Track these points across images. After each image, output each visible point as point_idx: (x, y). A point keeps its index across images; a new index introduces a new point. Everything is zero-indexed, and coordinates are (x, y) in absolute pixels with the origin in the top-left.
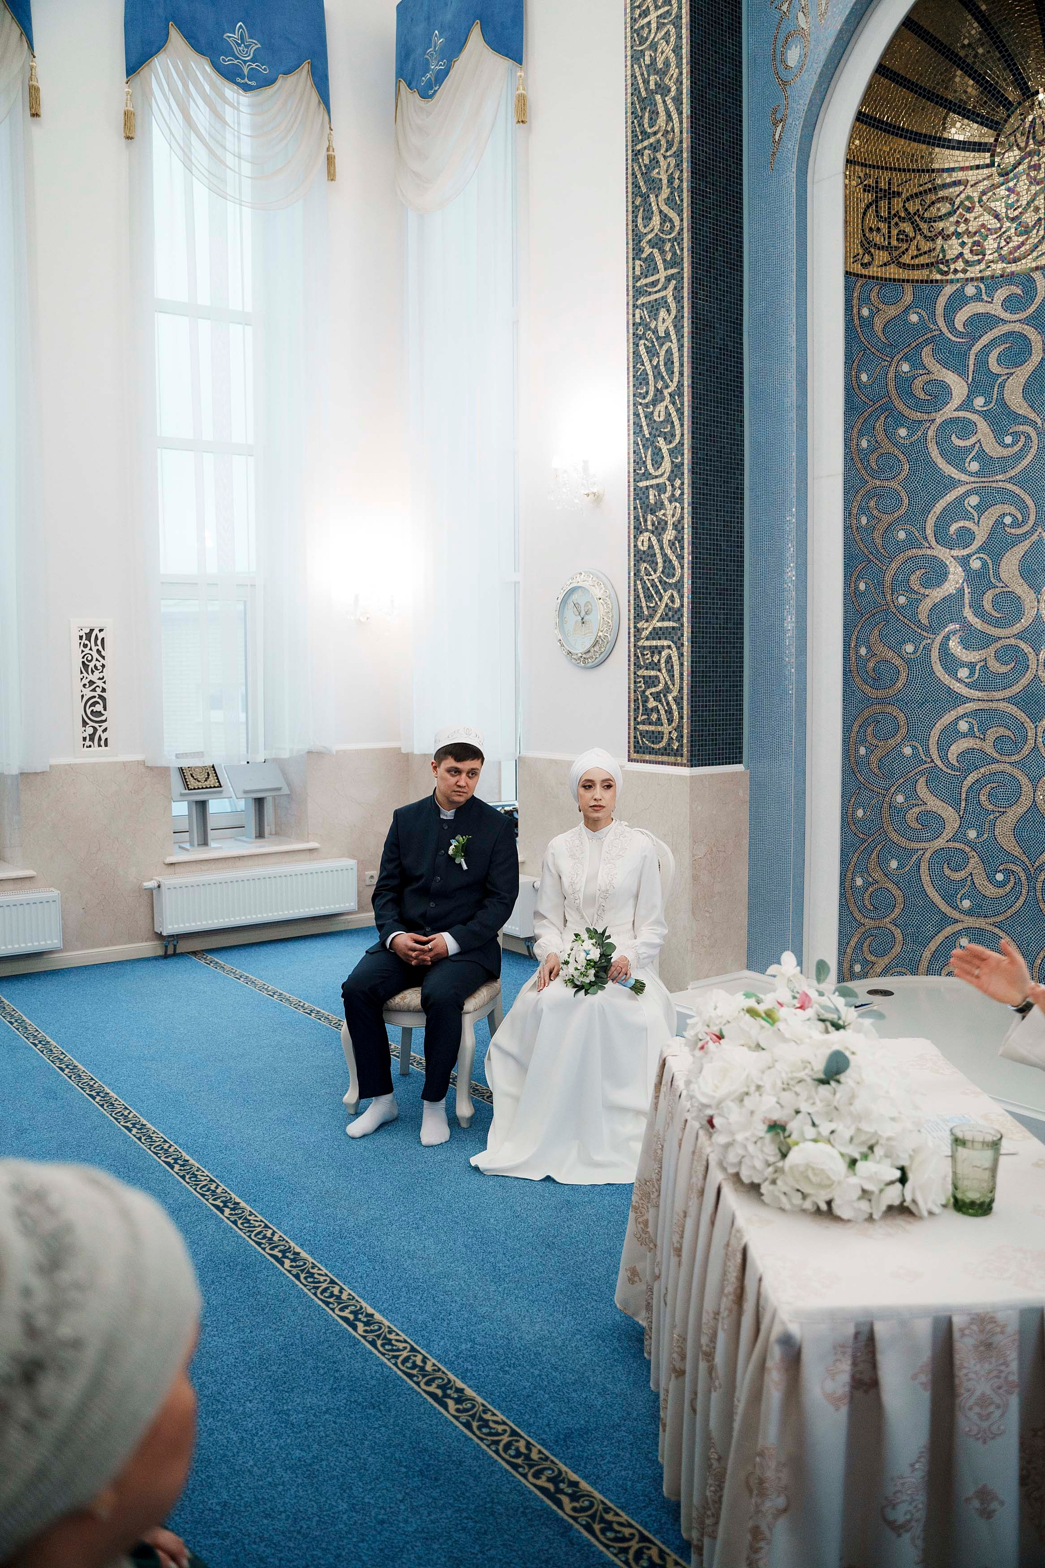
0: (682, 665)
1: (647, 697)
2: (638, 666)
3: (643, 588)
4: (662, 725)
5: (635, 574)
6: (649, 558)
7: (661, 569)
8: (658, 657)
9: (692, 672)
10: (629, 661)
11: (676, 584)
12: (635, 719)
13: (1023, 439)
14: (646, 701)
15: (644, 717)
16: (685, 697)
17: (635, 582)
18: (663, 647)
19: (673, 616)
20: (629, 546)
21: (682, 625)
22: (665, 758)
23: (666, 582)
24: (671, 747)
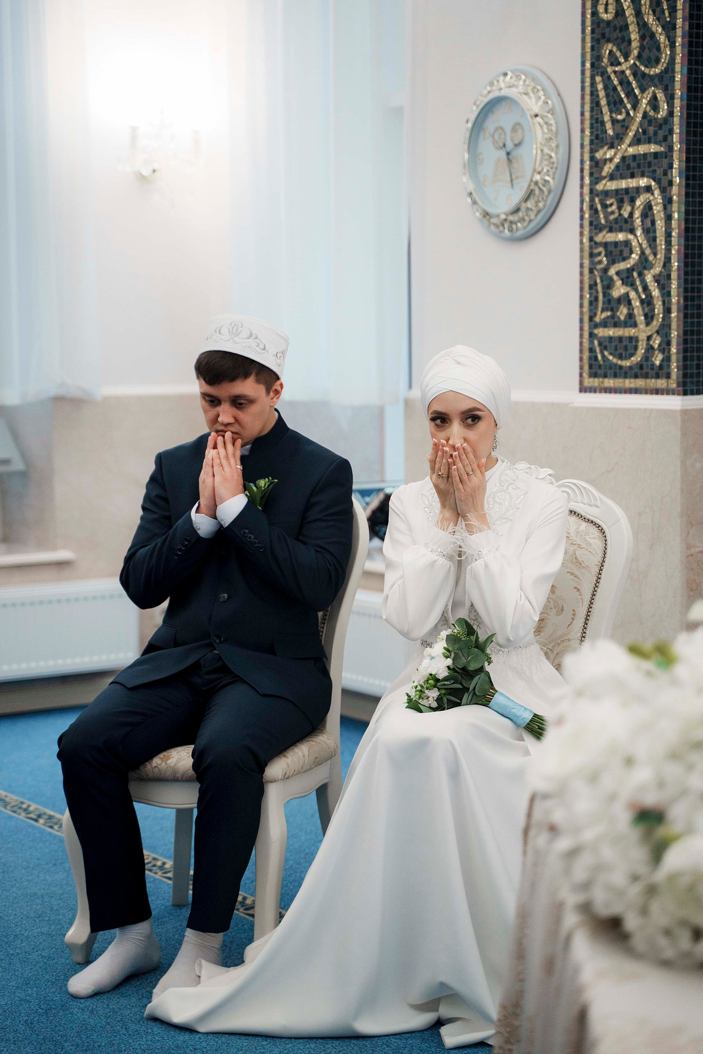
0: (669, 218)
1: (611, 279)
2: (595, 227)
3: (606, 88)
4: (635, 325)
5: (592, 65)
6: (617, 34)
7: (636, 52)
8: (629, 209)
9: (687, 230)
10: (582, 218)
11: (660, 77)
12: (591, 319)
14: (609, 286)
15: (604, 315)
16: (674, 275)
17: (593, 78)
18: (638, 190)
19: (655, 134)
20: (583, 14)
21: (671, 148)
22: (640, 383)
23: (644, 75)
24: (649, 363)
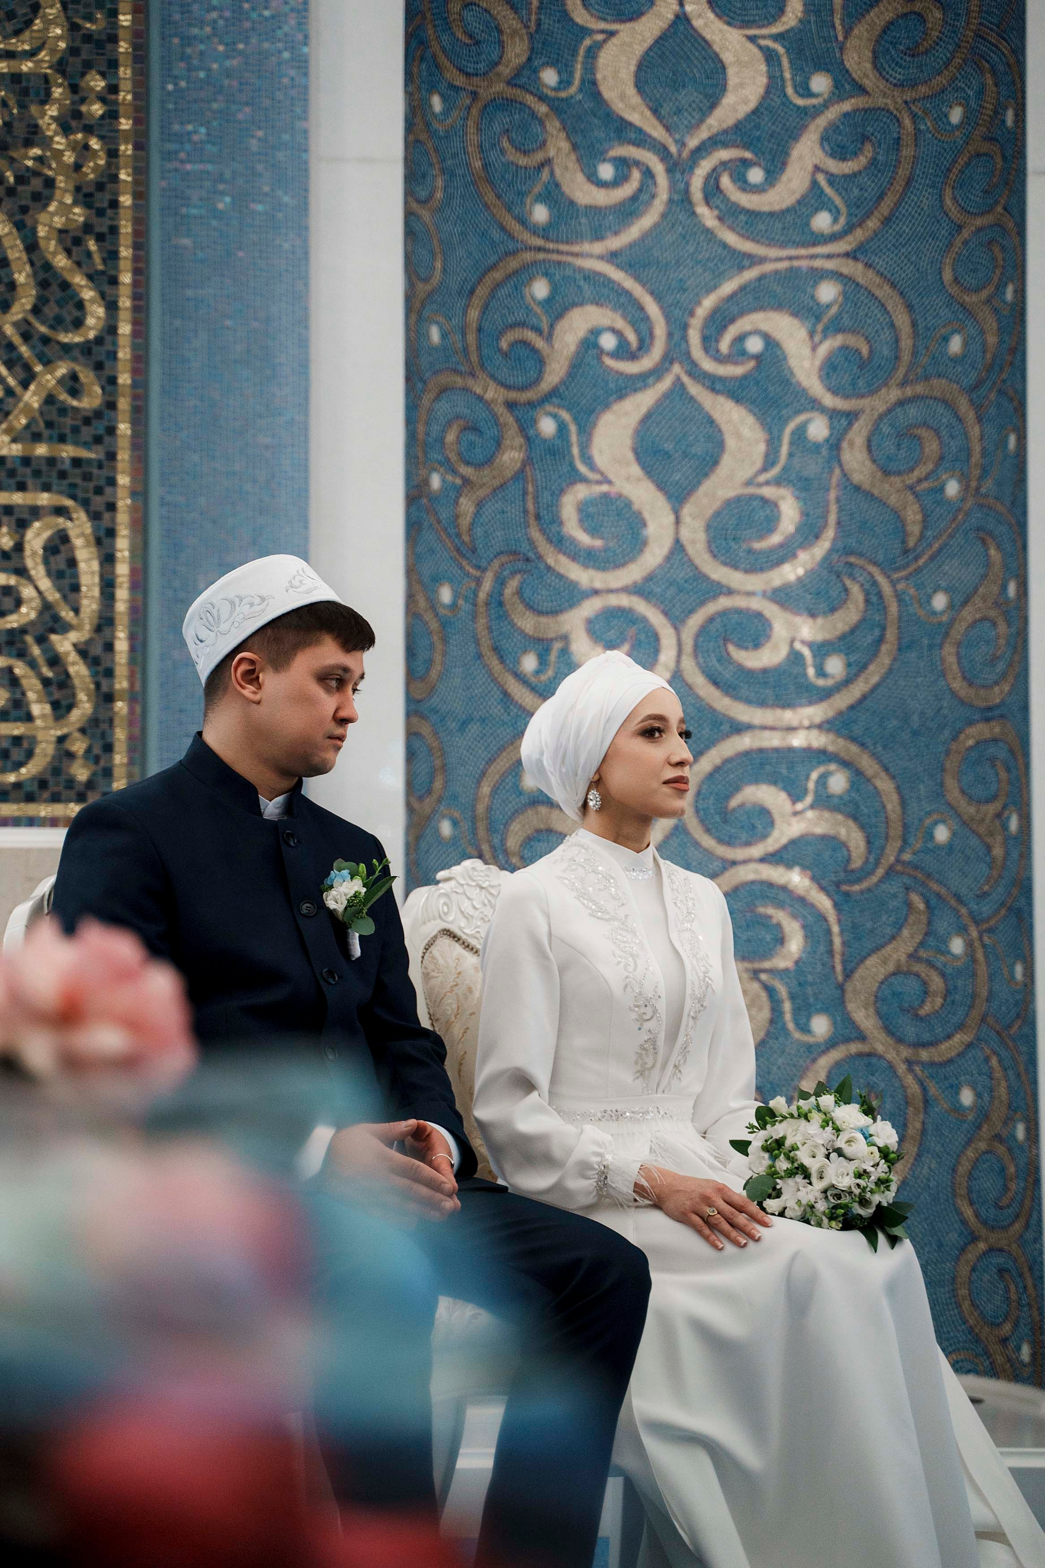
0: (108, 559)
4: (27, 718)
7: (26, 303)
8: (12, 536)
11: (87, 349)
13: (636, 175)
18: (35, 512)
19: (75, 430)
21: (112, 456)
23: (46, 340)
24: (63, 778)
